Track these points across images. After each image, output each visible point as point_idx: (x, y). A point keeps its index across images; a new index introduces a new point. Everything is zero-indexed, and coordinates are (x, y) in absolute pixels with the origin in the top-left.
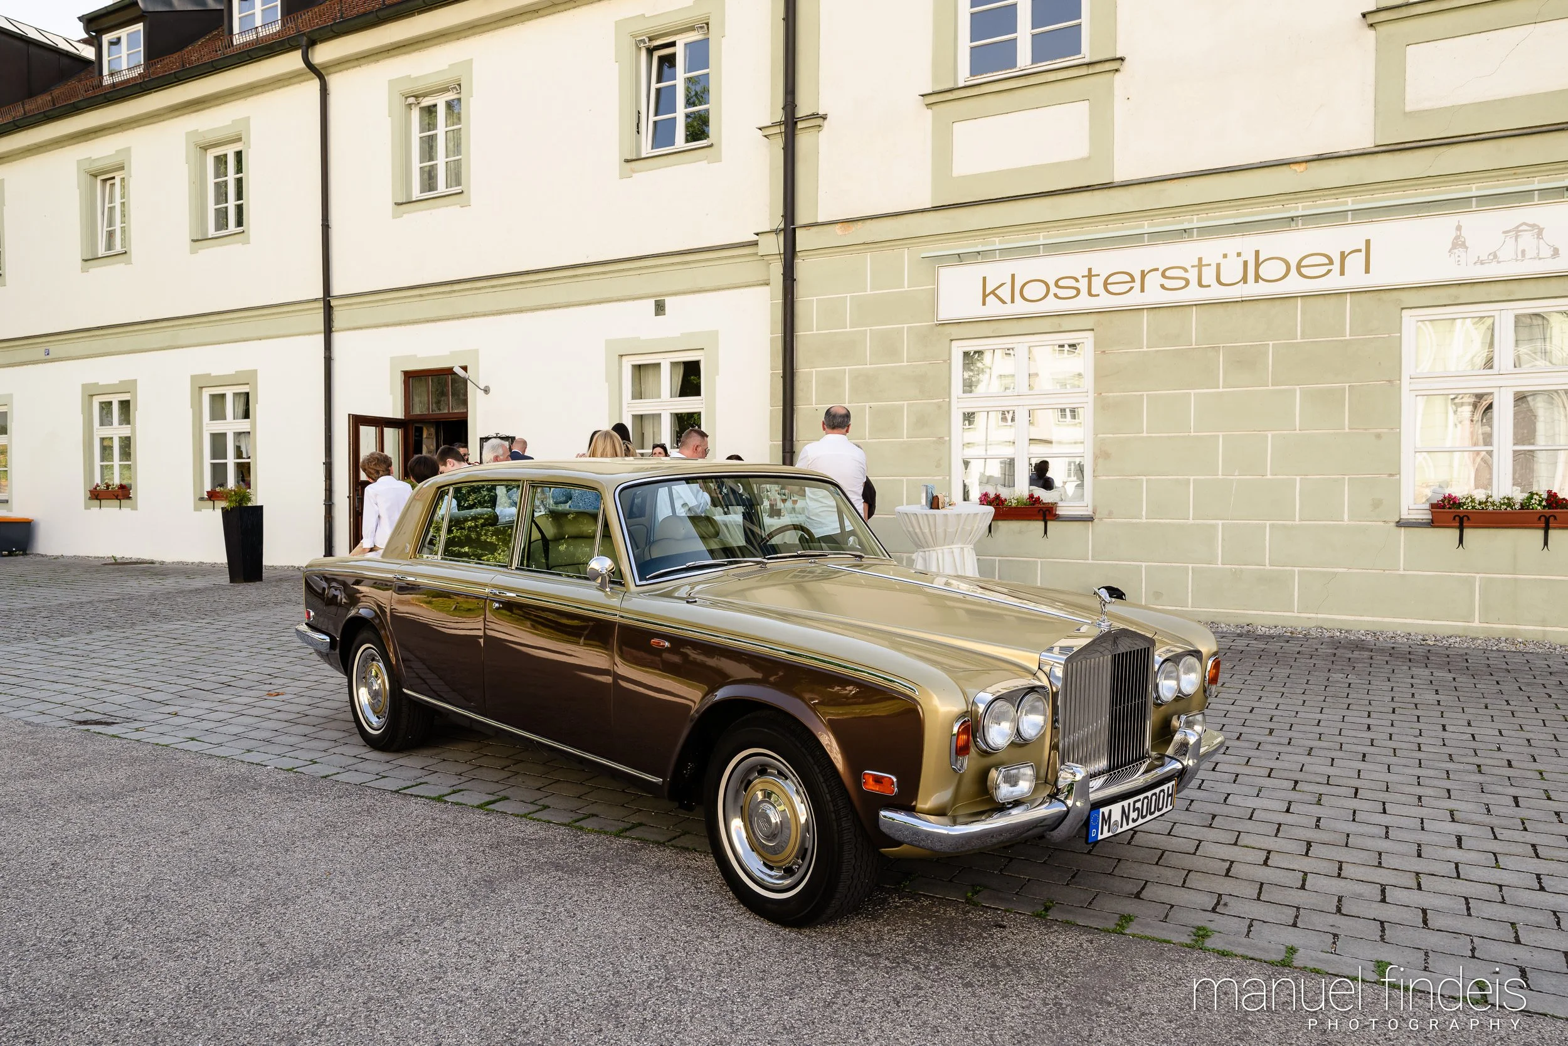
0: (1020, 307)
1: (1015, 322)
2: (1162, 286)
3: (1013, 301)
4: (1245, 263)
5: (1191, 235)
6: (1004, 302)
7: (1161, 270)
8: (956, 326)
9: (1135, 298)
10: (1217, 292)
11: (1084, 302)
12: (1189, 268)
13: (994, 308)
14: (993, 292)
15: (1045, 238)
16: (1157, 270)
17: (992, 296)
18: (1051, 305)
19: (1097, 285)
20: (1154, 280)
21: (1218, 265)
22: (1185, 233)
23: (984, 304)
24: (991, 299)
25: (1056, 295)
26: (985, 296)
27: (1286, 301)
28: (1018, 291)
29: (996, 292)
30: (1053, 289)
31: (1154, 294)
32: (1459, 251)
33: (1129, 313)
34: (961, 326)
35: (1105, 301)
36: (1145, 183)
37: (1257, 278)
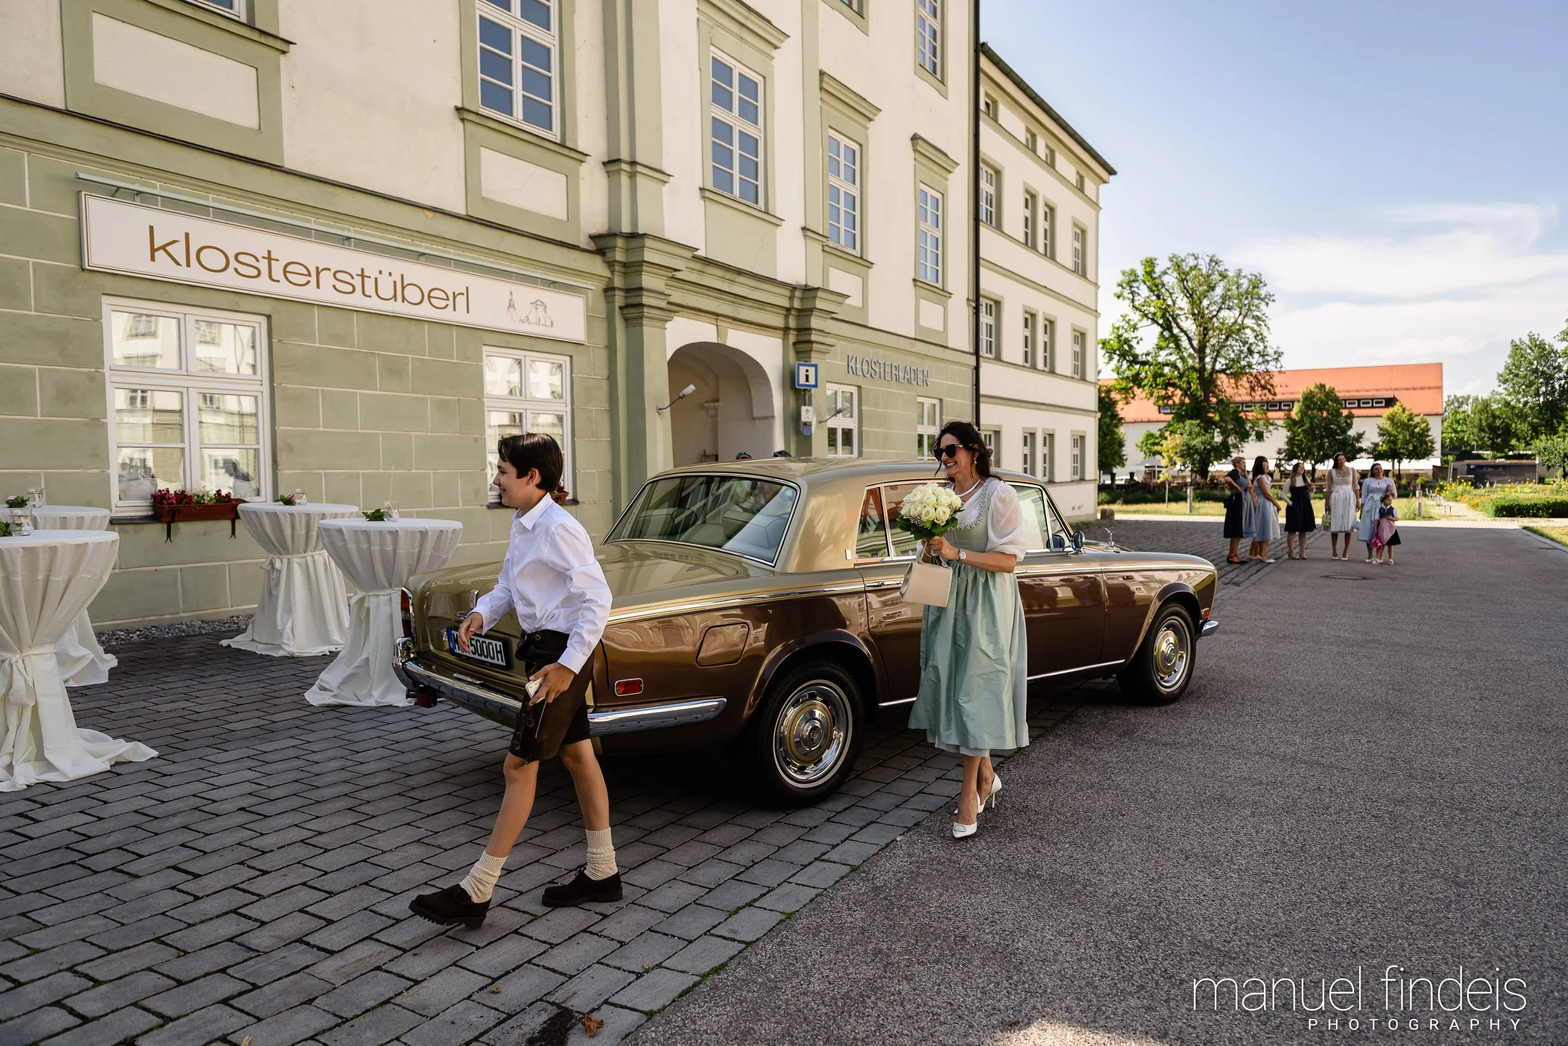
0: (194, 274)
1: (187, 289)
2: (334, 286)
3: (188, 265)
4: (395, 282)
5: (350, 245)
6: (178, 264)
7: (333, 271)
8: (111, 278)
9: (309, 293)
10: (374, 304)
11: (262, 285)
12: (354, 276)
13: (163, 268)
14: (163, 248)
15: (214, 200)
16: (329, 269)
17: (162, 251)
18: (229, 280)
19: (277, 269)
20: (326, 278)
21: (376, 279)
22: (345, 241)
23: (153, 259)
24: (160, 254)
25: (236, 270)
26: (153, 250)
27: (419, 322)
28: (194, 255)
29: (167, 248)
30: (233, 264)
31: (326, 294)
32: (512, 309)
33: (302, 306)
34: (117, 279)
35: (283, 289)
36: (320, 181)
37: (404, 299)
